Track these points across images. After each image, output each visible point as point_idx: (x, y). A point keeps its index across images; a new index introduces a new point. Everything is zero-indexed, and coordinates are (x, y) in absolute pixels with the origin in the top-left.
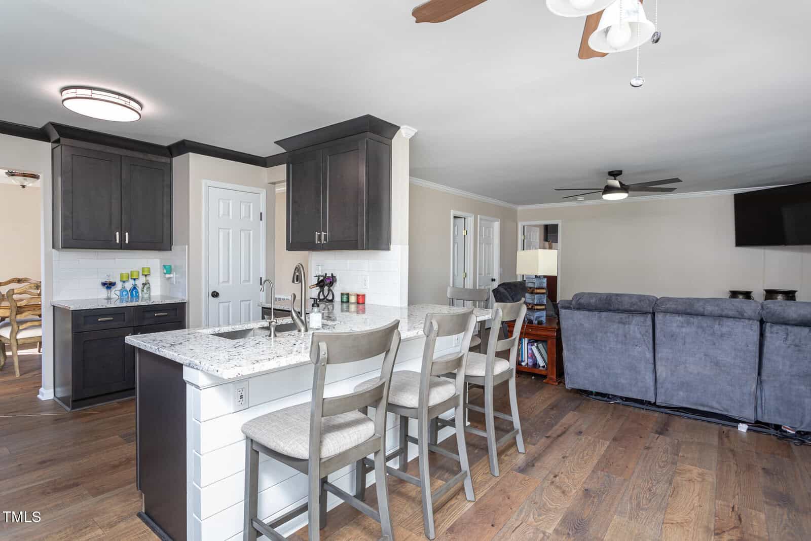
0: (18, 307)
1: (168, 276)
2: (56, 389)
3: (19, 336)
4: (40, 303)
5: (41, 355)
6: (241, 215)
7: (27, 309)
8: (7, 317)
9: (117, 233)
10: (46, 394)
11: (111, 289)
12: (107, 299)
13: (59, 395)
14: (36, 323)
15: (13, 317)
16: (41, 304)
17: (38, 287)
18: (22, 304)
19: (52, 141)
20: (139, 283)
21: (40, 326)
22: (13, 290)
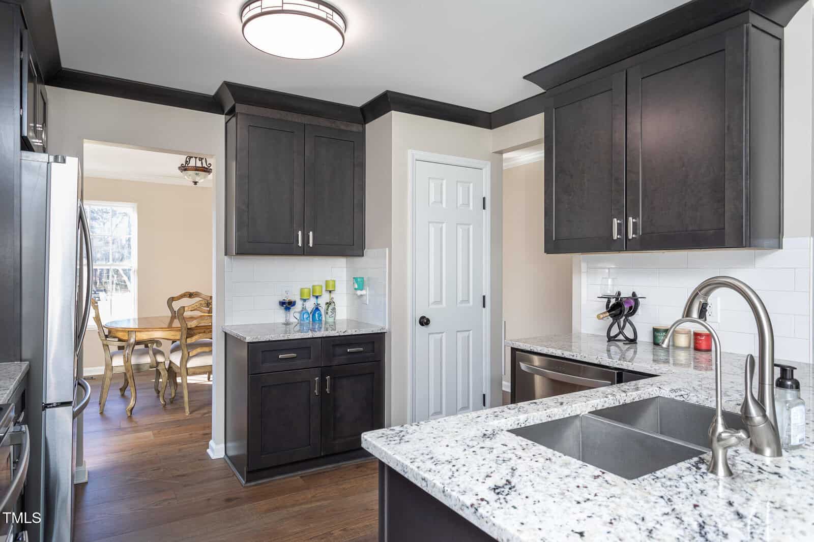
0: (188, 329)
1: (359, 293)
2: (228, 445)
3: (189, 365)
4: (210, 324)
5: (211, 386)
6: (457, 204)
7: (199, 331)
8: (179, 340)
9: (300, 233)
10: (217, 450)
11: (291, 310)
12: (284, 324)
13: (231, 453)
14: (206, 349)
15: (183, 341)
16: (211, 326)
17: (209, 304)
18: (192, 324)
19: (226, 112)
20: (322, 302)
21: (210, 352)
22: (184, 307)
